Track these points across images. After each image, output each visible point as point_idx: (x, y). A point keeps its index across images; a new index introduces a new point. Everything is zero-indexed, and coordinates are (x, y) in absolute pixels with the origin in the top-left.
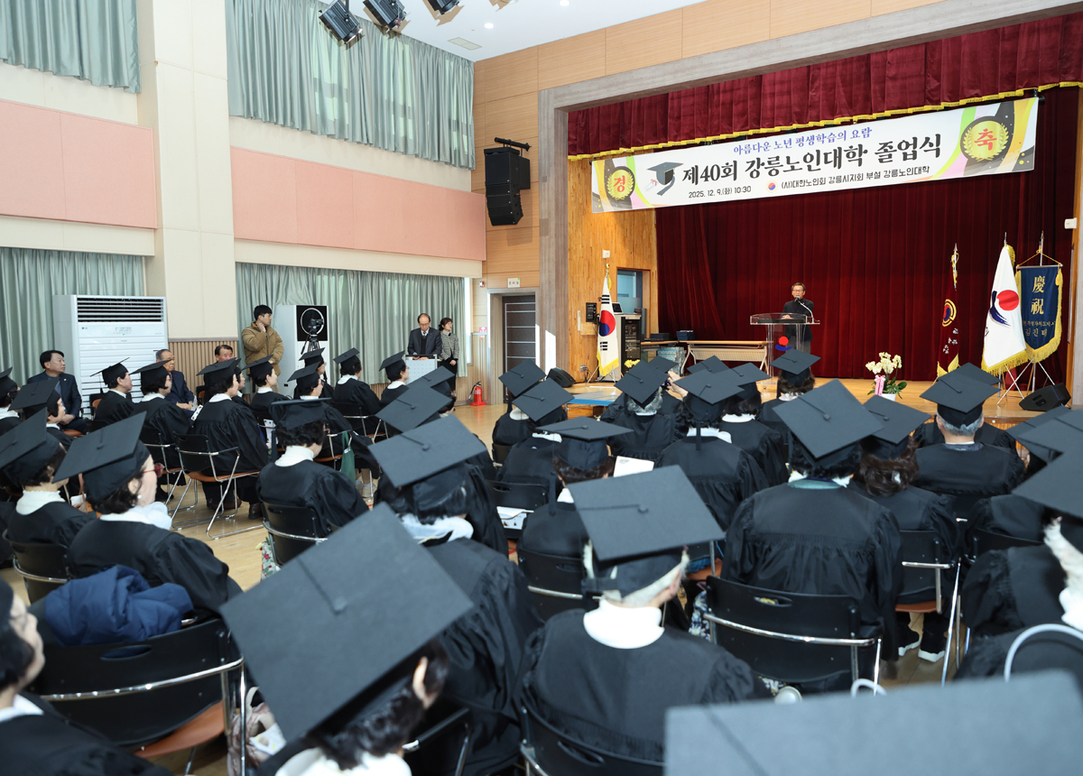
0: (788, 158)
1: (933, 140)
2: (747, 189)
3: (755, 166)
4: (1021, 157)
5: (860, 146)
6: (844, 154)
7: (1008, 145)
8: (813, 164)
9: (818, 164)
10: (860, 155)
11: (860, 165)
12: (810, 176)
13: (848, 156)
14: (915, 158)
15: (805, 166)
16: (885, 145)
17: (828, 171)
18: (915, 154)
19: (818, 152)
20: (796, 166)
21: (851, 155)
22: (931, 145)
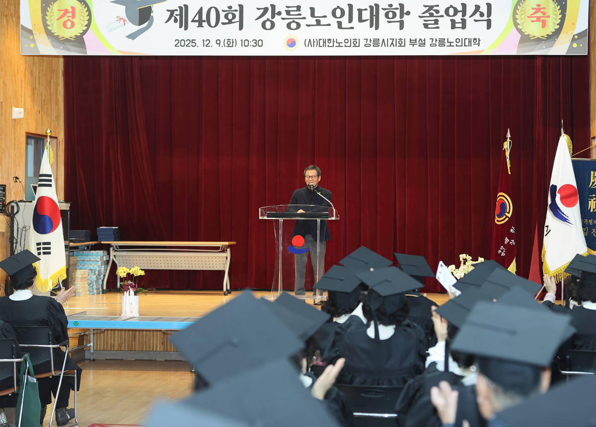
0: (312, 10)
1: (484, 9)
2: (258, 43)
3: (268, 15)
4: (573, 40)
5: (402, 6)
6: (382, 13)
7: (561, 24)
8: (345, 20)
9: (350, 20)
10: (402, 16)
11: (402, 27)
12: (341, 35)
13: (387, 15)
14: (464, 27)
15: (334, 22)
16: (431, 7)
17: (363, 31)
18: (464, 22)
19: (350, 6)
20: (323, 21)
21: (391, 15)
22: (482, 15)
